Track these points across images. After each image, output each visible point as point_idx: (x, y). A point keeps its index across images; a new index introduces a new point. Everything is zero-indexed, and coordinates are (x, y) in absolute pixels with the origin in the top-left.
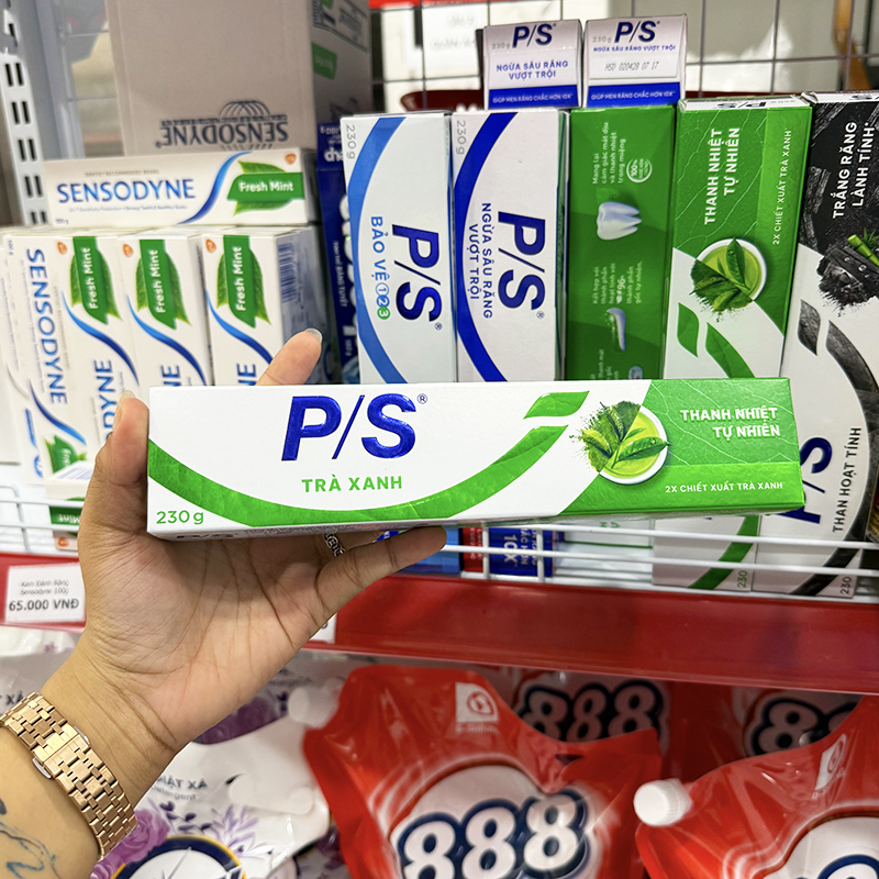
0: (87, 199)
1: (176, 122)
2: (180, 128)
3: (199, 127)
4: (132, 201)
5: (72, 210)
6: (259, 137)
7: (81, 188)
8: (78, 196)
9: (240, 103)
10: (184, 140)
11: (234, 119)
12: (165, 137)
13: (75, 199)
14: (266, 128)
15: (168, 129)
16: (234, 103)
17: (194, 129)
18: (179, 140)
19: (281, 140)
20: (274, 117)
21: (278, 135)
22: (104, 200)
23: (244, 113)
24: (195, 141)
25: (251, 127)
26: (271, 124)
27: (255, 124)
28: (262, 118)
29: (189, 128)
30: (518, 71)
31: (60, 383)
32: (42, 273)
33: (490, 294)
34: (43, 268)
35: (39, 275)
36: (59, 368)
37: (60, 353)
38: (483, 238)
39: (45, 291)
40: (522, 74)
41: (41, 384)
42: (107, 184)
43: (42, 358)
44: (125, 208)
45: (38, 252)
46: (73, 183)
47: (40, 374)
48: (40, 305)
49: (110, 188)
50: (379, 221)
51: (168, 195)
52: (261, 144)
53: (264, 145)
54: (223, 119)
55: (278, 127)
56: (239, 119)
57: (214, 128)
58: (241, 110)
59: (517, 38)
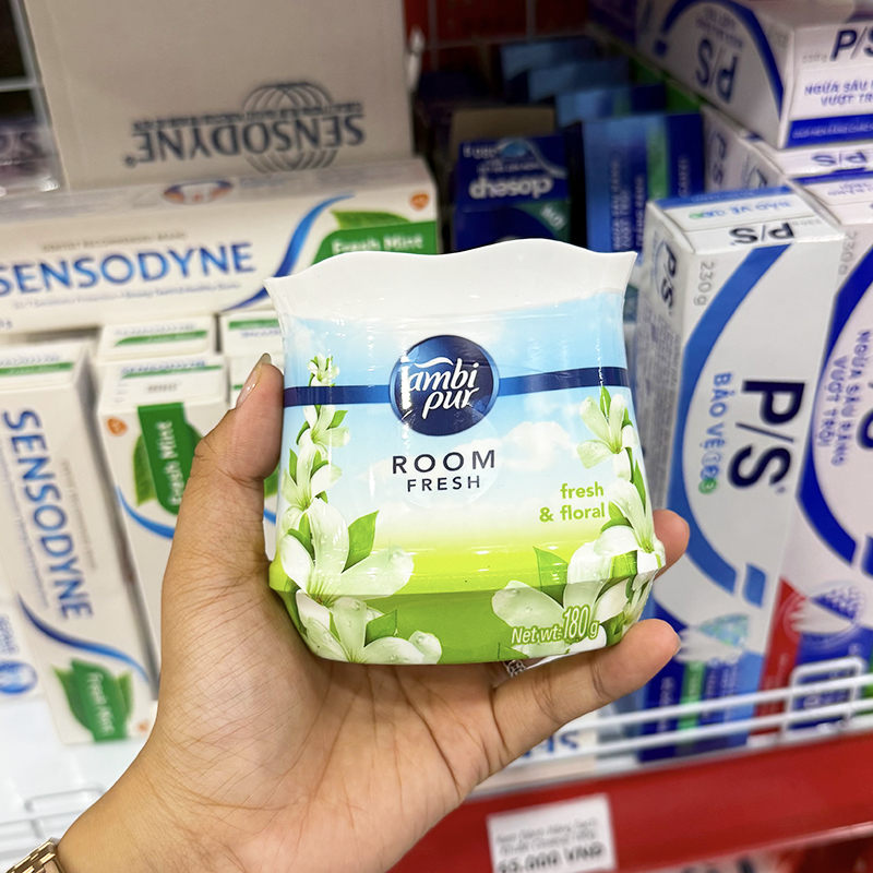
0: (48, 285)
1: (161, 123)
2: (169, 132)
3: (206, 130)
4: (137, 283)
5: (17, 305)
6: (315, 140)
7: (36, 271)
8: (28, 283)
9: (283, 87)
10: (178, 150)
11: (270, 113)
12: (142, 148)
13: (23, 288)
14: (325, 126)
15: (148, 136)
16: (267, 87)
17: (196, 133)
18: (169, 153)
19: (352, 143)
20: (339, 107)
21: (346, 135)
22: (83, 285)
23: (286, 102)
24: (199, 153)
25: (299, 125)
26: (336, 119)
27: (307, 120)
28: (318, 110)
29: (187, 132)
30: (835, 93)
31: (79, 590)
32: (36, 444)
33: (845, 437)
34: (37, 437)
35: (31, 447)
36: (76, 572)
37: (78, 551)
38: (850, 374)
39: (44, 470)
40: (839, 98)
41: (43, 596)
42: (88, 259)
43: (44, 561)
44: (123, 296)
45: (26, 414)
46: (18, 264)
47: (39, 583)
48: (35, 491)
49: (94, 266)
50: (726, 378)
51: (206, 270)
52: (318, 152)
53: (324, 153)
54: (248, 114)
55: (347, 122)
56: (278, 113)
57: (233, 130)
58: (281, 98)
59: (839, 46)
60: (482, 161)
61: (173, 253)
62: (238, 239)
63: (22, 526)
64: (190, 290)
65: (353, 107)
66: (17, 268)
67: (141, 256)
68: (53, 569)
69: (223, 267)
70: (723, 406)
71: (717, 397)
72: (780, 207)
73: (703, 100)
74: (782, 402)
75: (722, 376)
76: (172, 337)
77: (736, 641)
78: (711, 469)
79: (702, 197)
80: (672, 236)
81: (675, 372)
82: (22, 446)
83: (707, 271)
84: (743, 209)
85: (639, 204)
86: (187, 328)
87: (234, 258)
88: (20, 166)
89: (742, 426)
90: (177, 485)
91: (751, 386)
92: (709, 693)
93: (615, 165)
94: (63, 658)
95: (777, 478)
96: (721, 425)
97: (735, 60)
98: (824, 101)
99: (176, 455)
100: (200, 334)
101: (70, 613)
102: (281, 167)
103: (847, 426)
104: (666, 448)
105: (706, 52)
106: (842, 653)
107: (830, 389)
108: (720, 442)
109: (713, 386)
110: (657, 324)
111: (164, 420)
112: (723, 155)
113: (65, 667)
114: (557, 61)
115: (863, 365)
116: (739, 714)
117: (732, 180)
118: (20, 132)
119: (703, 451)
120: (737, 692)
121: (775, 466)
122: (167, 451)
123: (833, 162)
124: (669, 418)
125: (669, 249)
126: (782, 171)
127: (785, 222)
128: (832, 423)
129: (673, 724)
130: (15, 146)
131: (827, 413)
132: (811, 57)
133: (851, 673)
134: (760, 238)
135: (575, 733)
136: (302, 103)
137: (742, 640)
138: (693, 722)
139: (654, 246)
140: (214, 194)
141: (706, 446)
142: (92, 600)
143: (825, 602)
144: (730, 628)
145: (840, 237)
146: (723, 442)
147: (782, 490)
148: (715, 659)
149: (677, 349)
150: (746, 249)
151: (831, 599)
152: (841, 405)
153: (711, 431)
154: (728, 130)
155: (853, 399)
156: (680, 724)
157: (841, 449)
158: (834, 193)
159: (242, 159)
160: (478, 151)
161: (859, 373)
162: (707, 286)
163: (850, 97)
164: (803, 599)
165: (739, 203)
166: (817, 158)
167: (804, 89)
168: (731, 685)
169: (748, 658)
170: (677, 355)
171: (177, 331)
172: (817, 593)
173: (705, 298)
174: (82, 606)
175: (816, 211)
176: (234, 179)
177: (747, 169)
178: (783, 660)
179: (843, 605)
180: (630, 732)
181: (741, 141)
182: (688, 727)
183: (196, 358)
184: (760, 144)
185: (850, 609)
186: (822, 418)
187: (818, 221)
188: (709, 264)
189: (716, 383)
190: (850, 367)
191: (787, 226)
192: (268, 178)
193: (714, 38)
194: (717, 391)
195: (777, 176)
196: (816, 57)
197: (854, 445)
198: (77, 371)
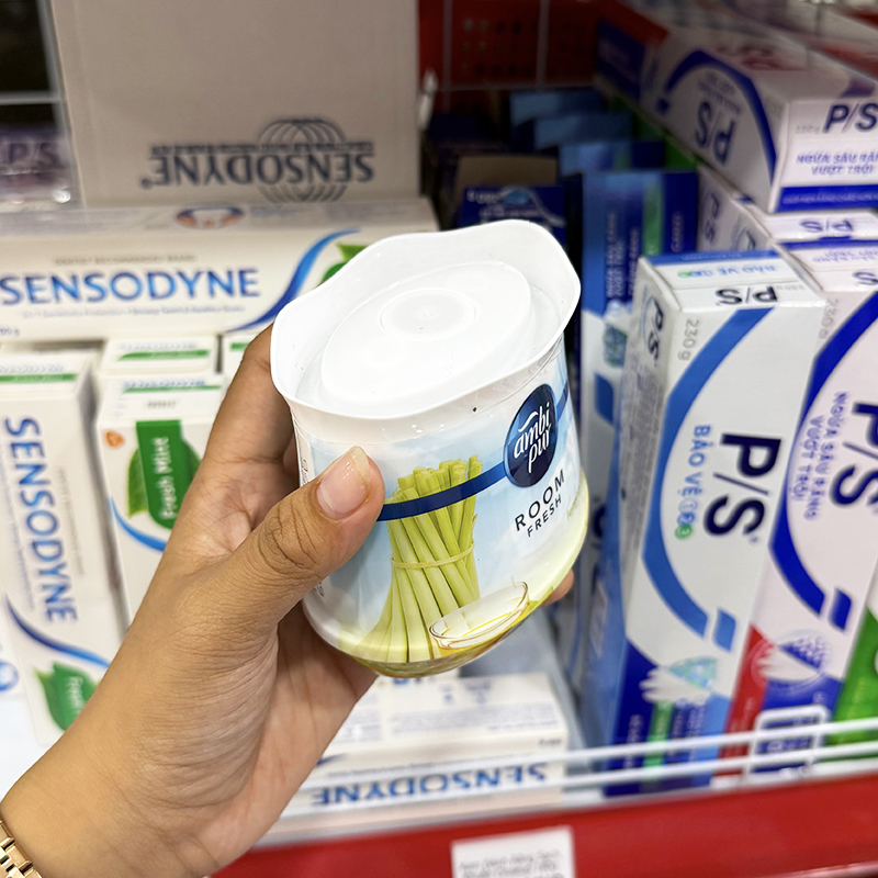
1: (178, 148)
2: (186, 158)
3: (221, 159)
4: (144, 301)
6: (325, 174)
7: (46, 283)
8: (38, 295)
9: (299, 122)
10: (193, 176)
11: (284, 146)
12: (158, 171)
13: (33, 299)
14: (336, 162)
15: (164, 160)
16: (283, 122)
17: (212, 161)
18: (184, 178)
19: (362, 180)
20: (351, 145)
21: (356, 172)
22: (92, 300)
23: (300, 137)
24: (213, 180)
25: (312, 160)
27: (319, 155)
28: (331, 146)
29: (202, 159)
30: (824, 164)
31: (65, 595)
32: (34, 451)
33: (818, 493)
34: (36, 445)
35: (29, 454)
36: (64, 577)
37: (67, 557)
38: (825, 432)
39: (40, 476)
40: (829, 168)
41: (30, 599)
42: (97, 275)
43: (33, 565)
44: (130, 312)
45: (26, 422)
46: (29, 276)
47: (27, 586)
48: (30, 496)
49: (103, 282)
50: (705, 430)
51: (212, 292)
52: (328, 186)
53: (334, 188)
54: (263, 146)
55: (358, 161)
56: (293, 148)
57: (248, 160)
58: (295, 133)
59: (832, 120)
60: (484, 206)
61: (181, 275)
62: (245, 265)
63: (15, 529)
64: (196, 310)
65: (365, 146)
66: (28, 280)
67: (150, 276)
68: (42, 573)
69: (229, 290)
70: (702, 457)
71: (696, 448)
72: (765, 271)
73: (700, 159)
74: (759, 457)
75: (702, 428)
76: (175, 355)
77: (704, 684)
78: (687, 515)
79: (692, 256)
80: (661, 292)
81: (657, 421)
82: (20, 452)
83: (692, 329)
84: (730, 270)
85: (633, 255)
86: (190, 346)
87: (241, 282)
88: (38, 175)
89: (719, 476)
90: (169, 500)
91: (729, 440)
92: (676, 732)
93: (612, 217)
94: (46, 660)
95: (751, 528)
96: (699, 474)
97: (733, 124)
98: (815, 171)
99: (170, 470)
100: (202, 353)
101: (56, 616)
102: (290, 198)
103: (821, 482)
104: (645, 493)
105: (705, 114)
106: (806, 700)
107: (806, 446)
108: (697, 491)
109: (693, 437)
110: (643, 373)
111: (161, 436)
112: (716, 214)
113: (47, 669)
114: (563, 111)
115: (838, 426)
116: (703, 755)
117: (723, 240)
118: (41, 141)
119: (681, 498)
120: (703, 733)
121: (749, 516)
122: (162, 465)
123: (820, 229)
124: (650, 463)
125: (657, 304)
126: (770, 235)
127: (769, 285)
128: (806, 479)
129: (639, 762)
130: (34, 156)
131: (801, 469)
132: (804, 128)
133: (814, 720)
134: (744, 299)
135: (543, 765)
136: (315, 139)
137: (710, 682)
138: (658, 761)
139: (644, 300)
140: (225, 221)
141: (684, 494)
142: (76, 605)
143: (792, 650)
144: (699, 670)
145: (821, 303)
146: (700, 491)
147: (755, 540)
148: (682, 700)
149: (661, 399)
150: (729, 310)
151: (798, 648)
152: (815, 462)
153: (689, 479)
154: (722, 190)
155: (827, 457)
156: (646, 762)
157: (814, 504)
158: (819, 260)
159: (255, 188)
160: (481, 196)
161: (834, 432)
162: (691, 343)
163: (840, 168)
164: (771, 646)
165: (727, 264)
166: (805, 224)
167: (796, 157)
168: (698, 726)
169: (715, 701)
170: (660, 405)
171: (179, 350)
172: (786, 641)
173: (689, 354)
174: (67, 611)
175: (800, 276)
176: (245, 207)
177: (737, 231)
178: (749, 705)
179: (810, 654)
180: (597, 767)
181: (734, 204)
182: (654, 765)
183: (196, 376)
184: (751, 207)
185: (817, 658)
186: (796, 473)
187: (801, 287)
188: (695, 322)
189: (696, 434)
190: (825, 426)
191: (771, 291)
192: (279, 208)
193: (713, 101)
194: (696, 442)
195: (766, 239)
196: (808, 128)
197: (826, 501)
198: (79, 383)
